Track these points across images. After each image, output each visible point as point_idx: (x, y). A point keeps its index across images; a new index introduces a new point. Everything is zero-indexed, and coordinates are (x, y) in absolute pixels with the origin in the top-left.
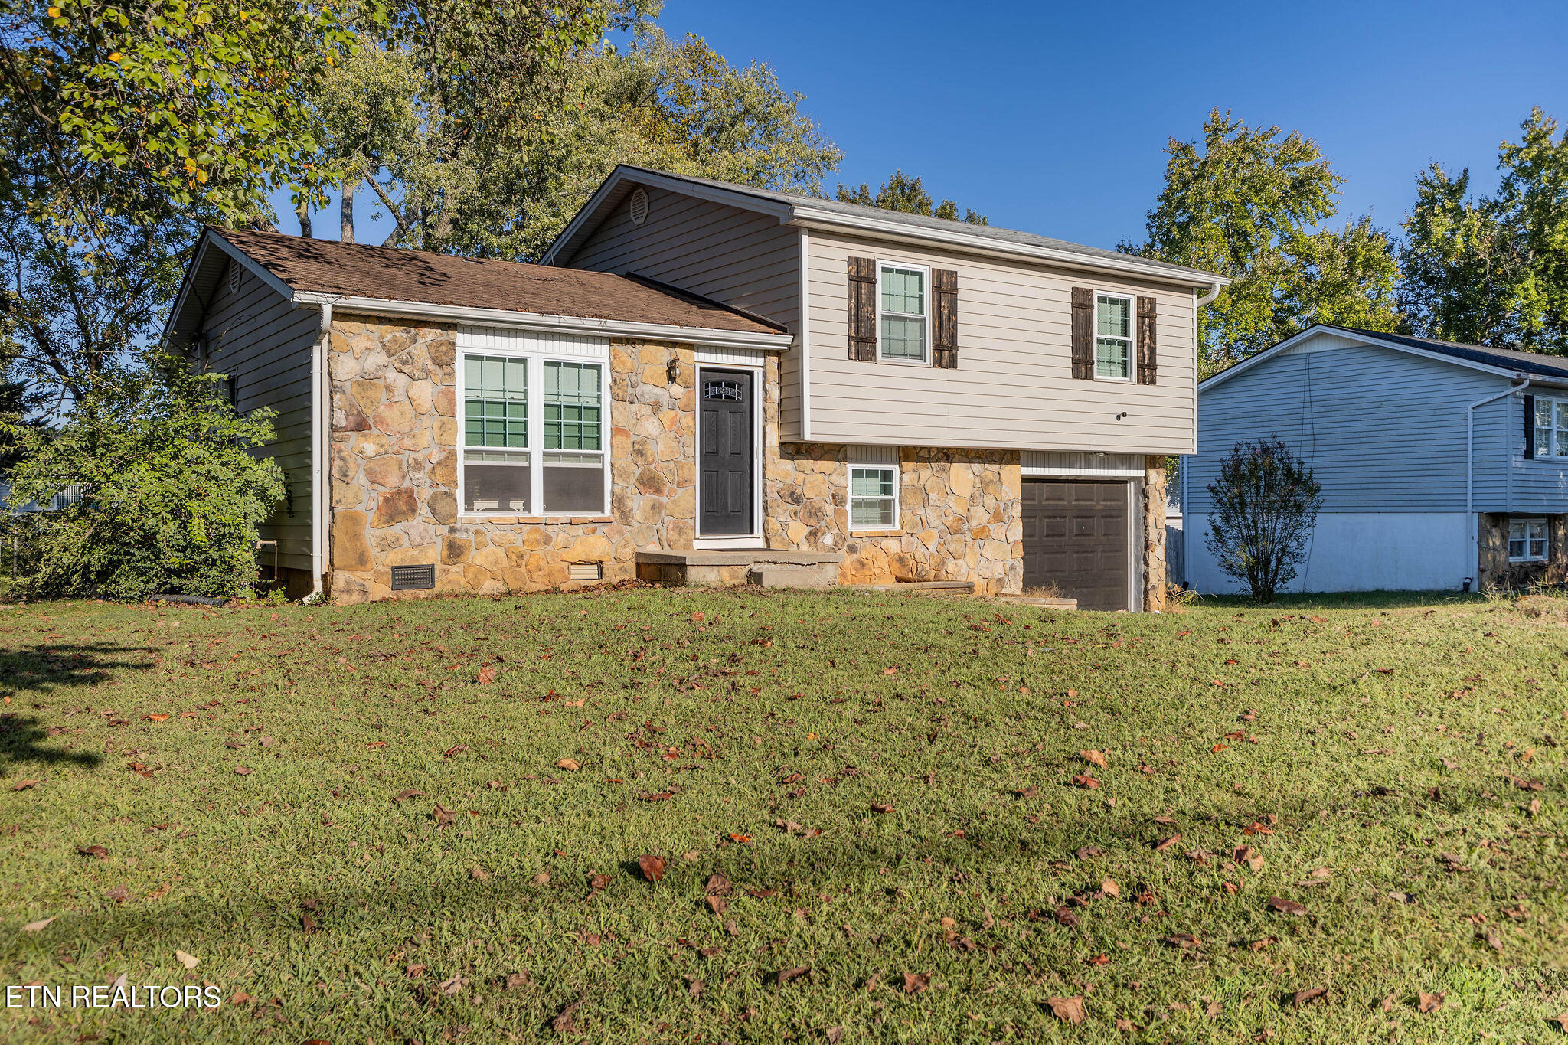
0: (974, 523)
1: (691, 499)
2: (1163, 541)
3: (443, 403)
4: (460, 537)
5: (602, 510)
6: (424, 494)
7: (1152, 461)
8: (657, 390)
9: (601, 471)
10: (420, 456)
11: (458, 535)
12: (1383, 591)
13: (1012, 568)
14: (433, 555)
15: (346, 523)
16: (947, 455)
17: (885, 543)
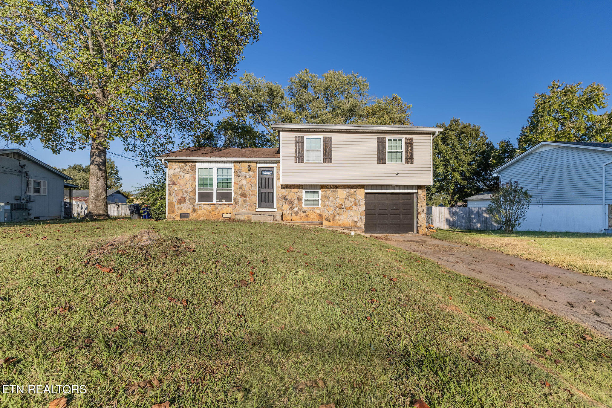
0: (346, 206)
1: (255, 199)
2: (425, 212)
3: (192, 179)
4: (196, 207)
5: (231, 201)
6: (187, 198)
7: (420, 187)
8: (246, 173)
9: (231, 193)
10: (187, 190)
11: (195, 207)
12: (569, 232)
13: (361, 218)
14: (189, 211)
15: (171, 204)
16: (337, 187)
17: (315, 210)
